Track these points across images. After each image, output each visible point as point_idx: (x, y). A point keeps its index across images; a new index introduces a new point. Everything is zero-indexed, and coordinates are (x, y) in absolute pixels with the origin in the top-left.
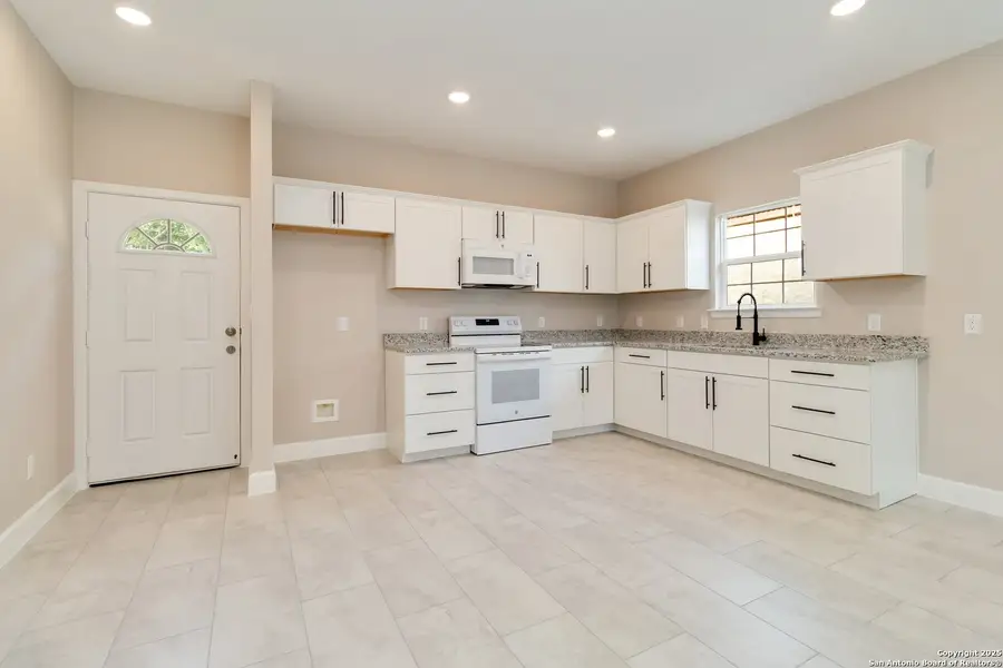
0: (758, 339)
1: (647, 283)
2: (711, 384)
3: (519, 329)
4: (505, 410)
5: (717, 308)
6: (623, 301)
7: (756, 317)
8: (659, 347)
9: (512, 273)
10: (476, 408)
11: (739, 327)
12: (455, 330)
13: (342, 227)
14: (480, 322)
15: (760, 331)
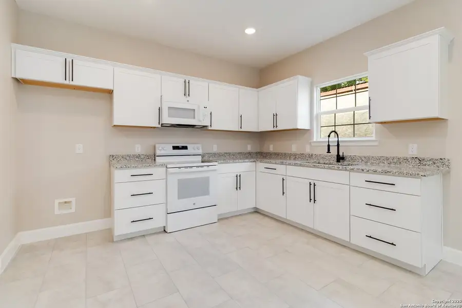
0: (340, 158)
1: (275, 125)
2: (312, 186)
3: (200, 152)
4: (187, 203)
5: (315, 140)
6: (261, 136)
7: (338, 145)
8: (282, 163)
9: (194, 118)
10: (166, 204)
11: (329, 151)
12: (158, 152)
13: (72, 83)
14: (175, 148)
15: (341, 154)
